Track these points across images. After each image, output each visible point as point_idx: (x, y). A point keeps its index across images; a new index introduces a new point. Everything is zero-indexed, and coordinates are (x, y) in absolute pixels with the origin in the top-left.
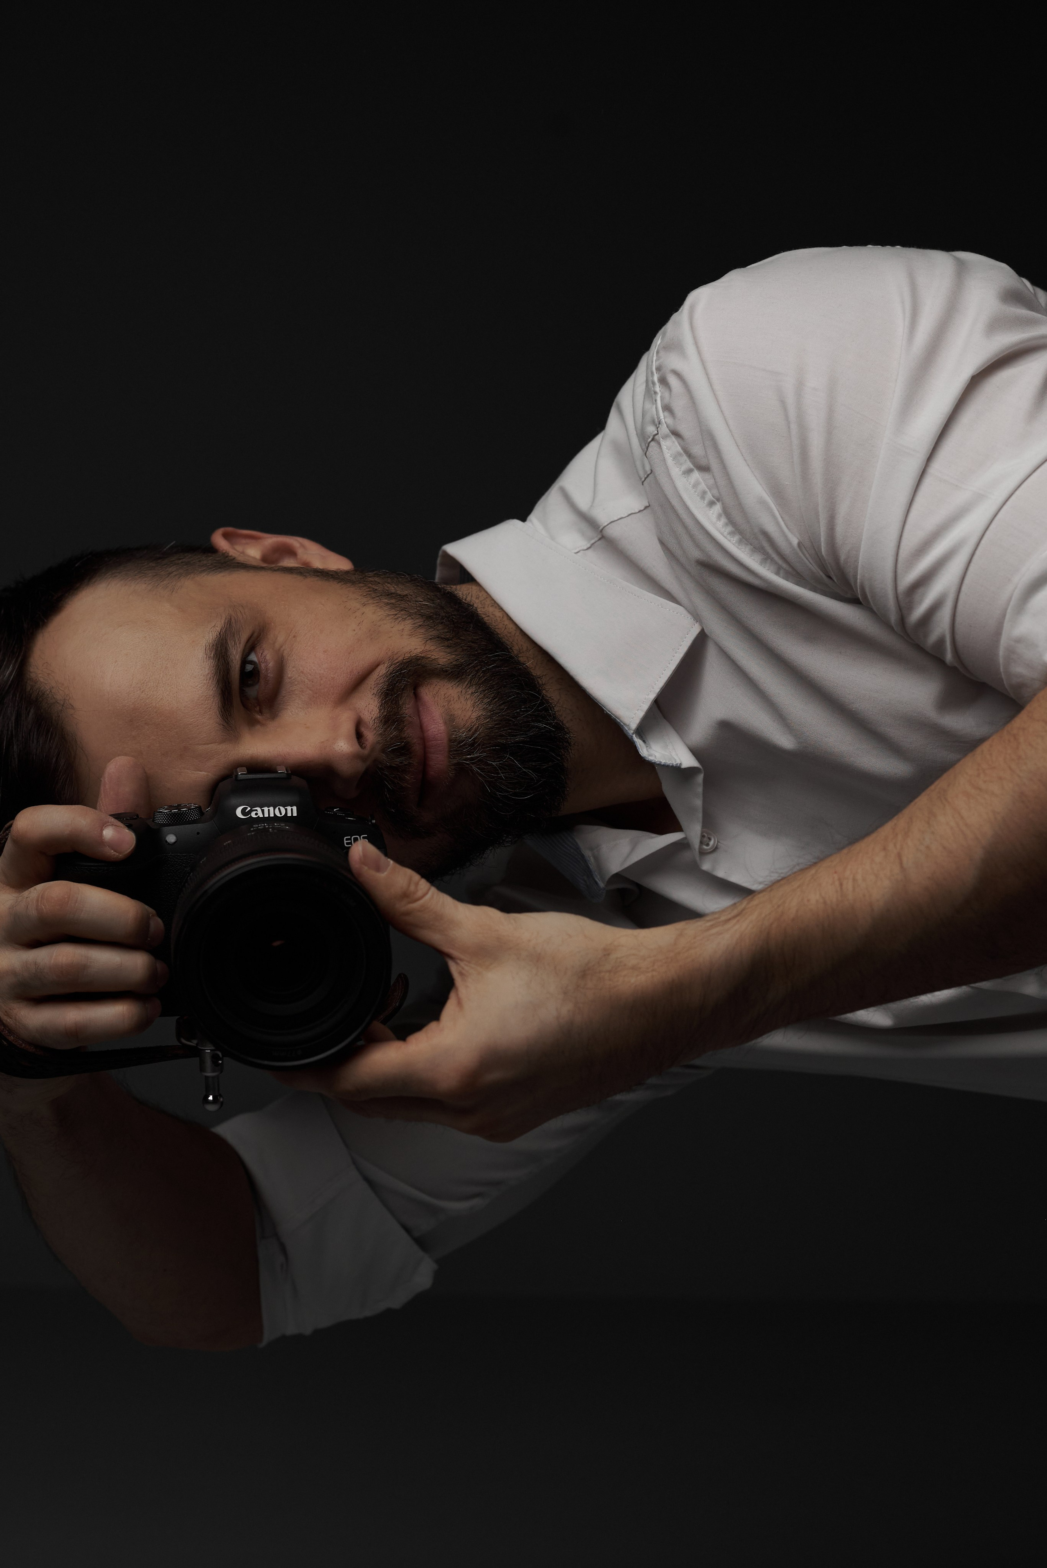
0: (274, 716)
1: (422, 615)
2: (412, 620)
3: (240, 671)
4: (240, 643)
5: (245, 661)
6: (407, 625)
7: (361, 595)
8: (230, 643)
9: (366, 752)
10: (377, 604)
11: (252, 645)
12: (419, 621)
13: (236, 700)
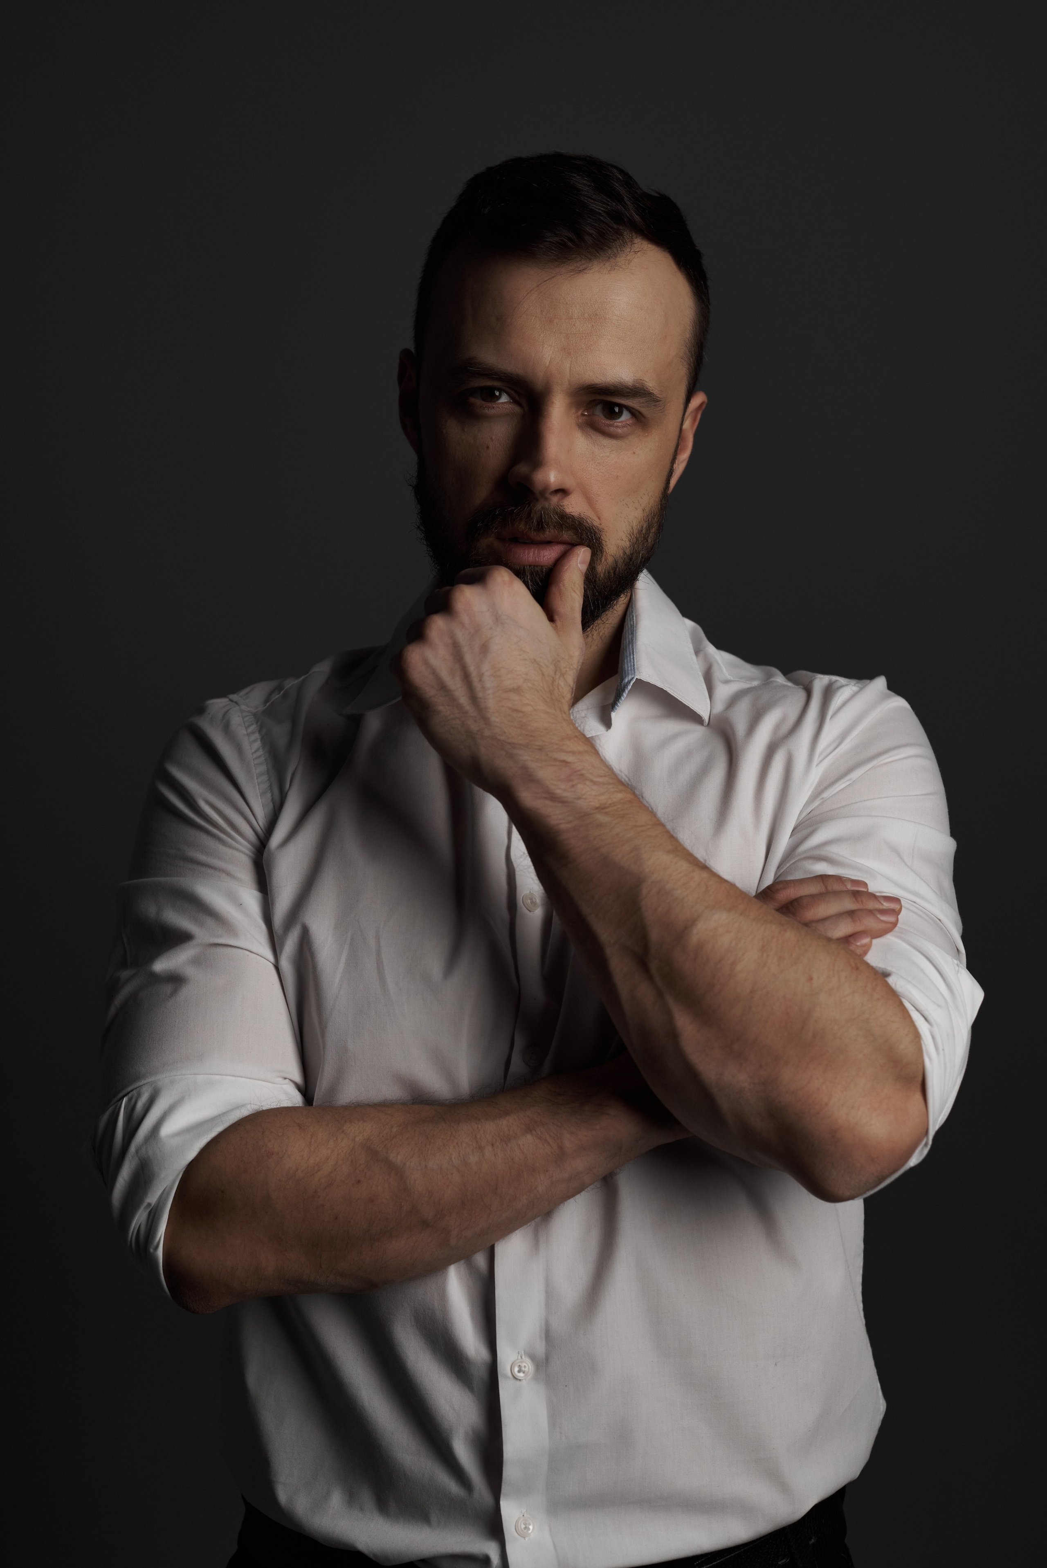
0: (580, 426)
1: (632, 554)
2: (629, 545)
3: (615, 403)
4: (640, 407)
5: (621, 406)
6: (626, 543)
7: (652, 507)
8: (642, 400)
9: (547, 495)
10: (642, 520)
11: (636, 415)
12: (628, 552)
13: (598, 397)
